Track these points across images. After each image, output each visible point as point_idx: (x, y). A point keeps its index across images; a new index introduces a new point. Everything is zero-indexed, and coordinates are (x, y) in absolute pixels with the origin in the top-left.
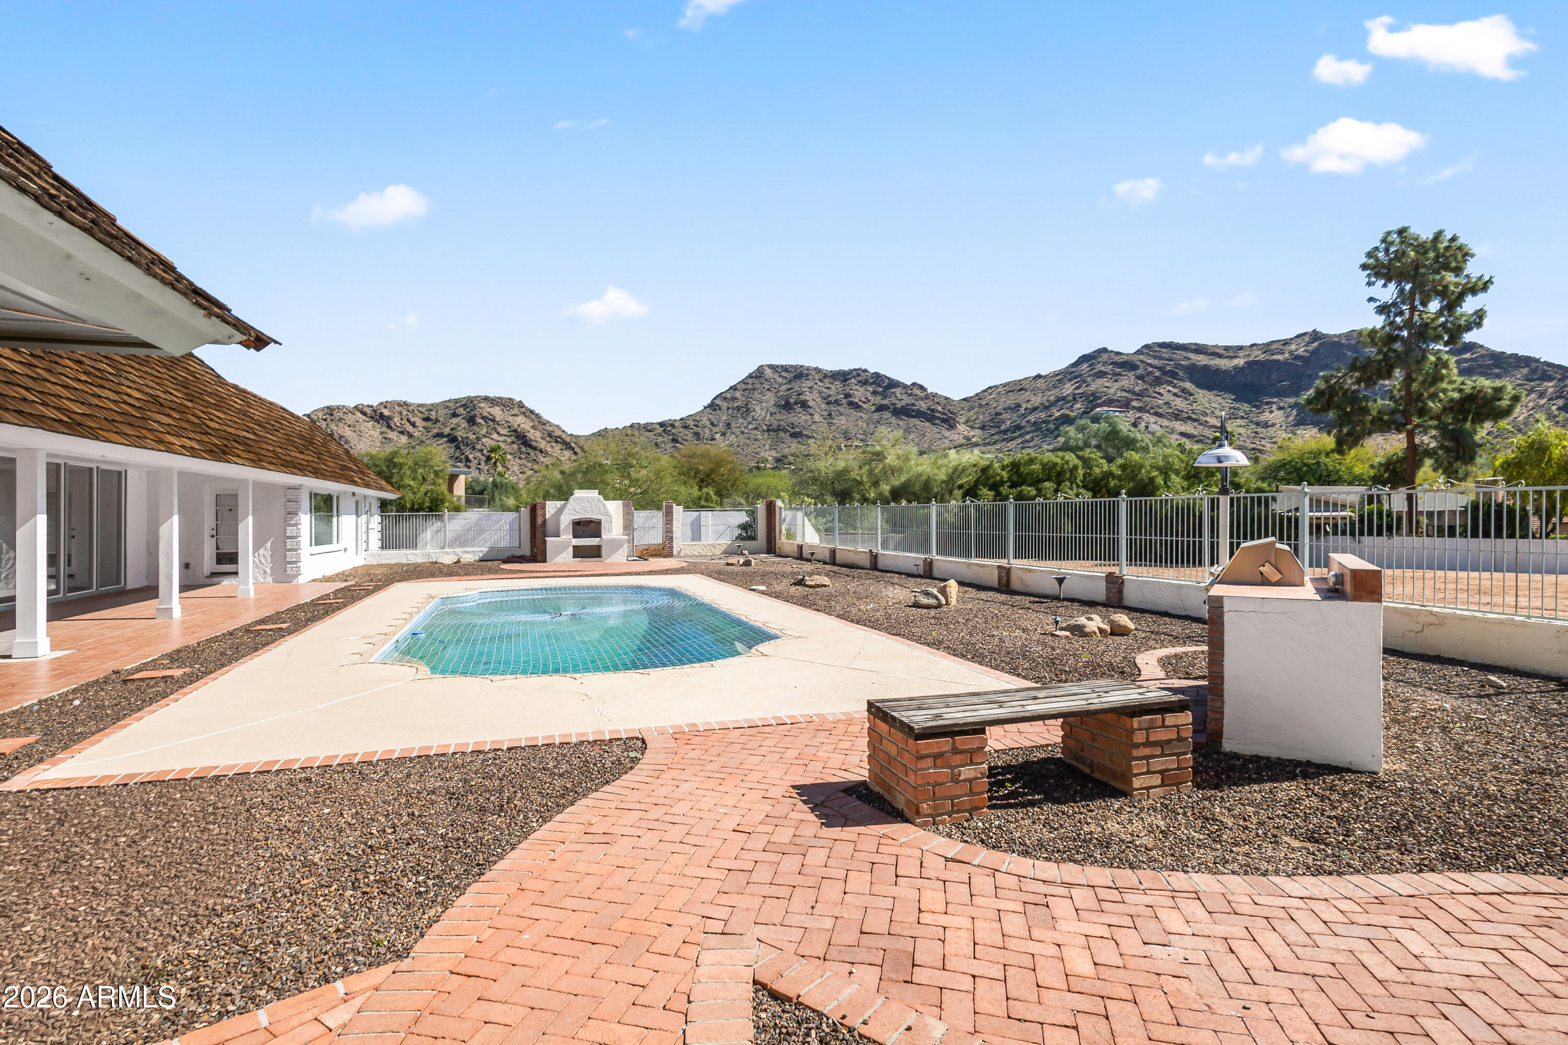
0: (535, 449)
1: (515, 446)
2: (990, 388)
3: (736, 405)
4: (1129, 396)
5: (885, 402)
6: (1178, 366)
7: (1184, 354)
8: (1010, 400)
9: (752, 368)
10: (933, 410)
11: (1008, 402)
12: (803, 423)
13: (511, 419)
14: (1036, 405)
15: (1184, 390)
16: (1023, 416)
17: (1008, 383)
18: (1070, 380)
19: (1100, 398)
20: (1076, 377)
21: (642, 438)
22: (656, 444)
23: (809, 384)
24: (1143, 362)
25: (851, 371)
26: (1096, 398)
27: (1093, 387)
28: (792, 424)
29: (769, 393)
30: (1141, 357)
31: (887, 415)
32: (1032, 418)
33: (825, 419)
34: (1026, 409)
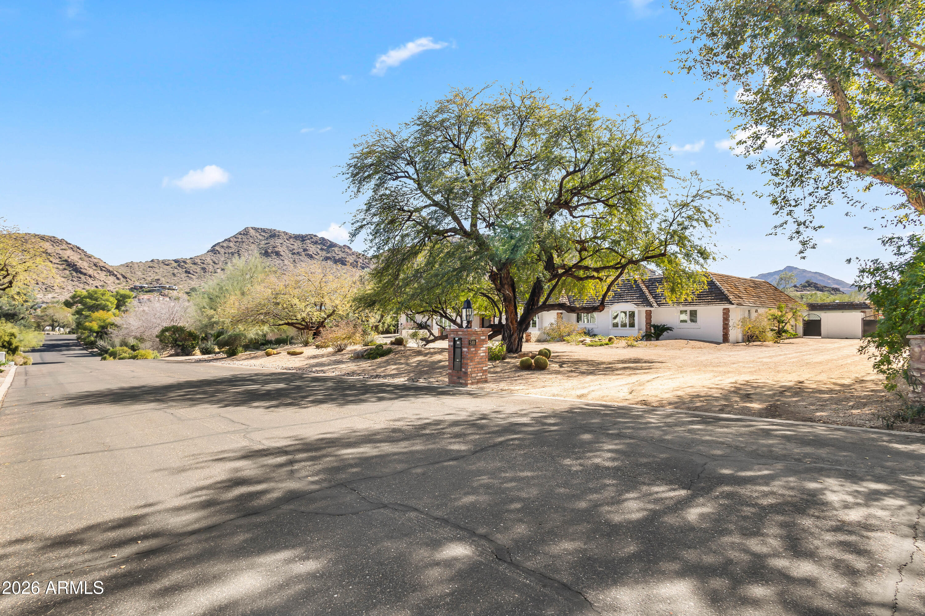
0: (85, 274)
1: (67, 272)
3: (230, 251)
5: (328, 255)
10: (357, 261)
12: (277, 265)
13: (61, 252)
21: (161, 269)
22: (174, 274)
23: (281, 241)
25: (307, 235)
29: (253, 245)
31: (330, 263)
33: (291, 263)
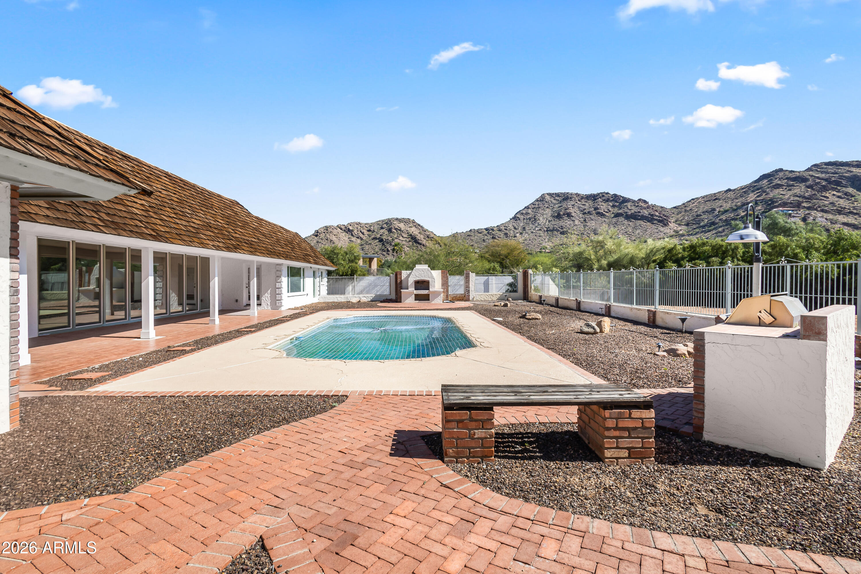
0: (421, 244)
1: (411, 243)
2: (693, 199)
3: (528, 217)
4: (801, 200)
5: (620, 211)
6: (841, 177)
7: (847, 168)
8: (708, 206)
9: (538, 196)
10: (652, 215)
11: (706, 208)
12: (568, 226)
13: (409, 229)
14: (727, 209)
15: (846, 194)
16: (717, 216)
17: (706, 196)
18: (753, 191)
19: (777, 202)
20: (758, 189)
21: (476, 237)
22: (484, 240)
23: (572, 203)
24: (812, 176)
25: (599, 194)
26: (773, 202)
27: (771, 195)
28: (562, 226)
29: (547, 210)
30: (811, 173)
31: (621, 219)
32: (724, 217)
33: (582, 223)
34: (719, 212)
